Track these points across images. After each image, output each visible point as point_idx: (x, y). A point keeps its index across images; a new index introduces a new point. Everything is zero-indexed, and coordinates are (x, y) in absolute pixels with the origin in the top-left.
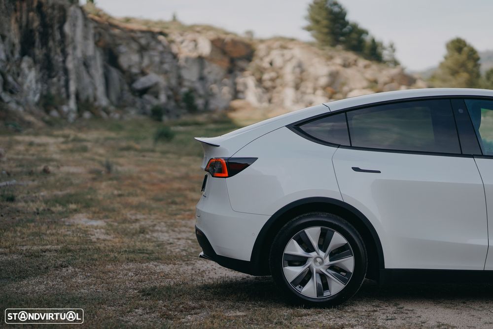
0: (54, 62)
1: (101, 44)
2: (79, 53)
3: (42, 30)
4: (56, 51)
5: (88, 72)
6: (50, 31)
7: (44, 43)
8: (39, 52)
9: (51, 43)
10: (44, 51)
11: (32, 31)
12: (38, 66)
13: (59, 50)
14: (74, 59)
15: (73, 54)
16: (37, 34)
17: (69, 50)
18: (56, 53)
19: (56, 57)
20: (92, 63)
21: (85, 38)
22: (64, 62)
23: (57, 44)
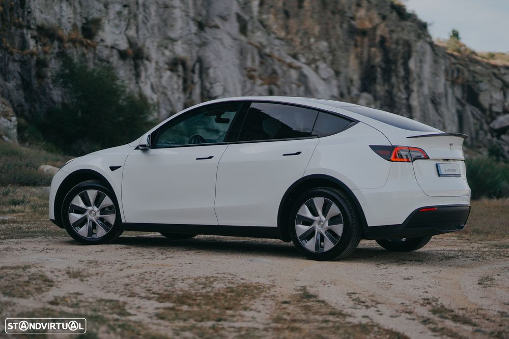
0: (397, 99)
1: (460, 81)
2: (426, 90)
3: (383, 65)
4: (399, 88)
5: (437, 110)
6: (393, 67)
7: (387, 79)
8: (380, 89)
9: (394, 80)
10: (386, 87)
11: (373, 67)
12: (379, 103)
13: (402, 87)
14: (419, 97)
15: (418, 91)
16: (379, 70)
17: (415, 87)
18: (400, 90)
19: (399, 94)
20: (443, 100)
21: (435, 74)
22: (408, 99)
23: (400, 80)
